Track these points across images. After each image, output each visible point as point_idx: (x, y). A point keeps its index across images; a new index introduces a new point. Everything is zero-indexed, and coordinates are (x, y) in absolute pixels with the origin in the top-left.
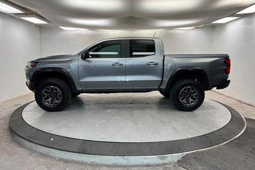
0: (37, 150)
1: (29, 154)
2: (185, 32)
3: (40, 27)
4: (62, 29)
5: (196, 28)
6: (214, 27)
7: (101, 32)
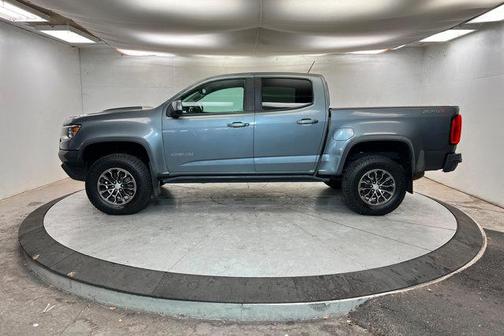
0: (72, 291)
1: (57, 300)
2: (367, 59)
3: (79, 49)
4: (122, 54)
5: (389, 52)
6: (425, 49)
7: (199, 60)
